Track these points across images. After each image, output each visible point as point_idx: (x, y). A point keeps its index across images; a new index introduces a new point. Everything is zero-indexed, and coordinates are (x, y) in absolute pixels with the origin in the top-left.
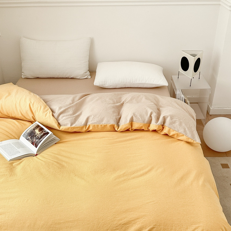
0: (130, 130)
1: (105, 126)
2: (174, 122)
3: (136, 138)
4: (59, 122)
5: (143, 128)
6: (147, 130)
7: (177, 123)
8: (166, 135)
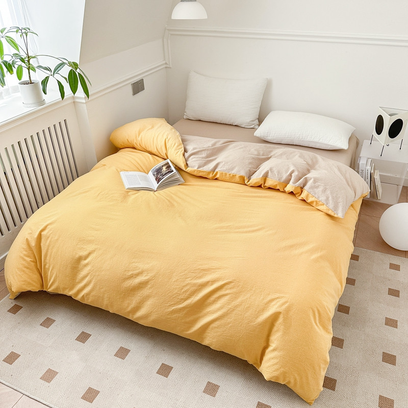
0: (262, 186)
1: (234, 176)
2: (317, 187)
3: (265, 197)
4: (188, 162)
5: (278, 188)
6: (282, 190)
7: (321, 189)
8: (304, 200)
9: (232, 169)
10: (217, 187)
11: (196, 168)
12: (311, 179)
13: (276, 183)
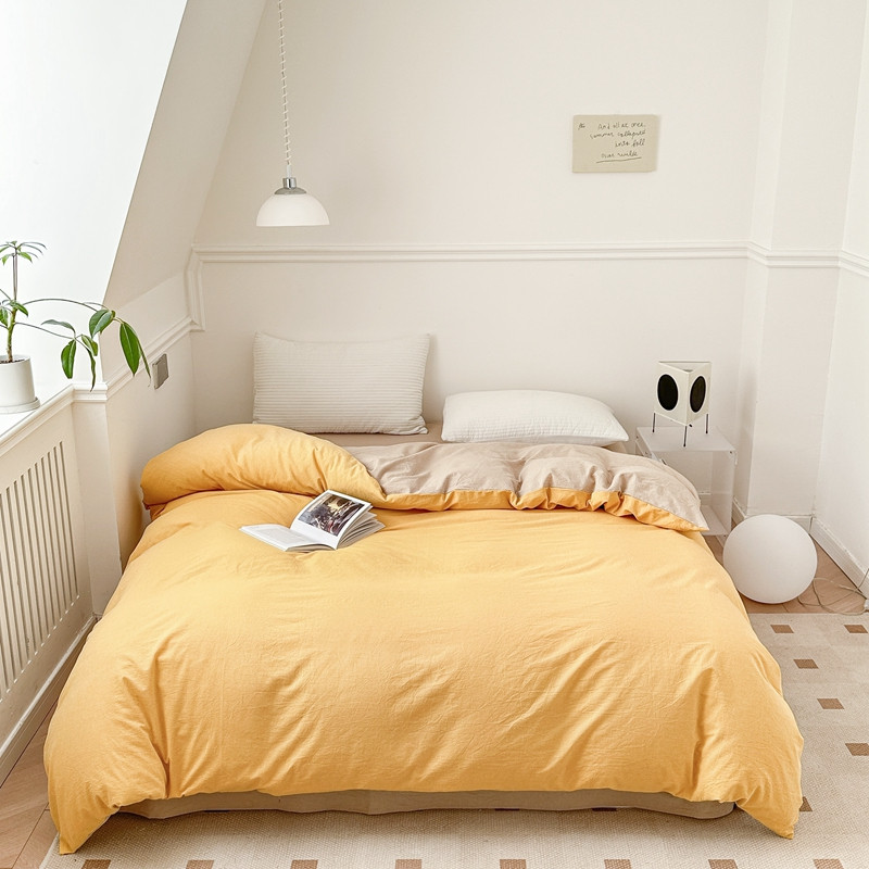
0: (546, 506)
2: (647, 487)
4: (384, 486)
5: (575, 503)
6: (584, 506)
8: (631, 517)
9: (481, 483)
10: (460, 521)
11: (407, 493)
12: (631, 476)
13: (573, 494)
